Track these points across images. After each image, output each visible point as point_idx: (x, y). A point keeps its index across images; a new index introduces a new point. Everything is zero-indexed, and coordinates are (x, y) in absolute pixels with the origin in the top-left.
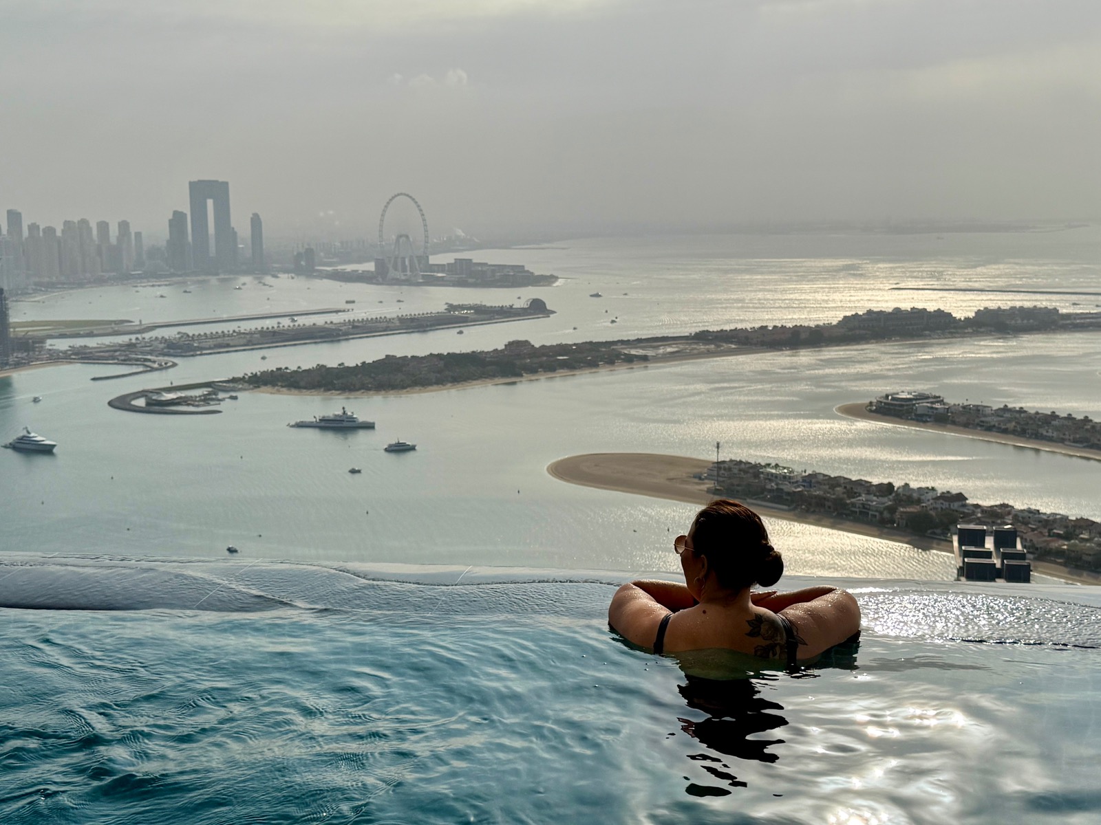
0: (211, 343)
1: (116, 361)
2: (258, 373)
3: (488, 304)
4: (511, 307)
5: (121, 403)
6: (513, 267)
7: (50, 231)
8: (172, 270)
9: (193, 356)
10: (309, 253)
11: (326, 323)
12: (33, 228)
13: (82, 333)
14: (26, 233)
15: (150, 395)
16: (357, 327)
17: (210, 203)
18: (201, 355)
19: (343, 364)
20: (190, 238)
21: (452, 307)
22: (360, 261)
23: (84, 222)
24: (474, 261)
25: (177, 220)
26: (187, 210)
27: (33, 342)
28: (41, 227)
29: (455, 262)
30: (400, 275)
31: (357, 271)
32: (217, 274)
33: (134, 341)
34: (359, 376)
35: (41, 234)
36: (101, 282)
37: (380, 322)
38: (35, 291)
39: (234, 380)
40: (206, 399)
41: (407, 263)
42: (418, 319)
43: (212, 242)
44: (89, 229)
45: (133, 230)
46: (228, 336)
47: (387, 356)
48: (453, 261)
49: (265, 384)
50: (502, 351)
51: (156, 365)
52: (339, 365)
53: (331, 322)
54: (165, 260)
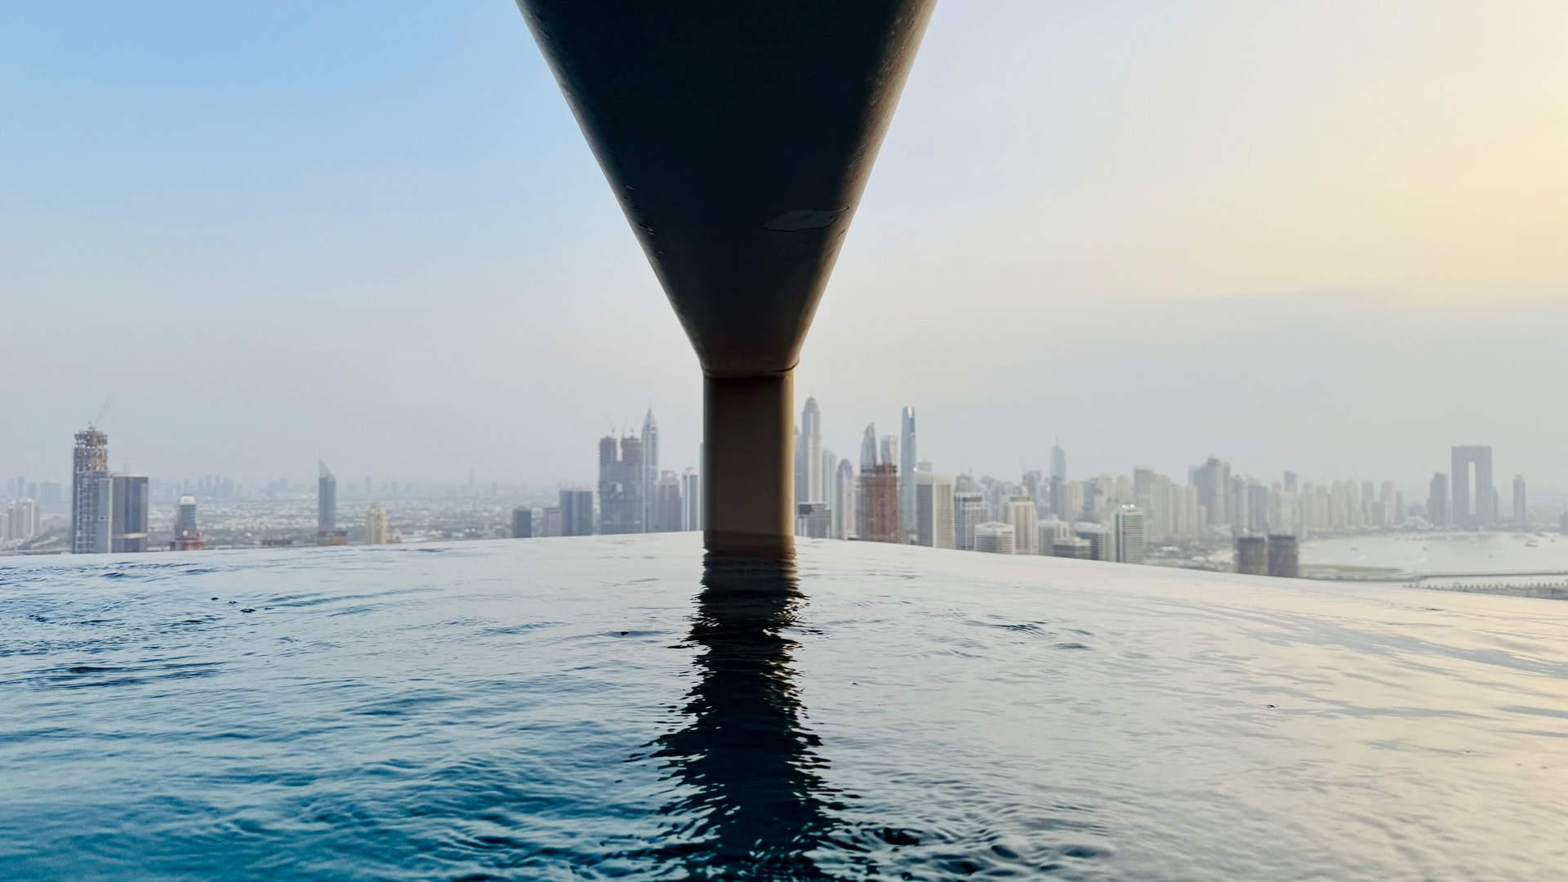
7: (1321, 489)
12: (1307, 486)
14: (1300, 490)
17: (1472, 466)
20: (1450, 497)
23: (1351, 482)
25: (1439, 481)
26: (1448, 472)
28: (1314, 486)
35: (1314, 491)
36: (1365, 533)
43: (1473, 502)
44: (1355, 487)
45: (1395, 488)
54: (1425, 517)
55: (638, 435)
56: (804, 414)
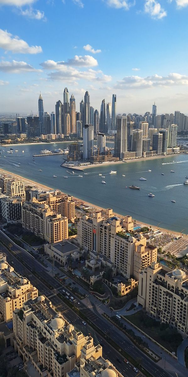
56: (85, 96)
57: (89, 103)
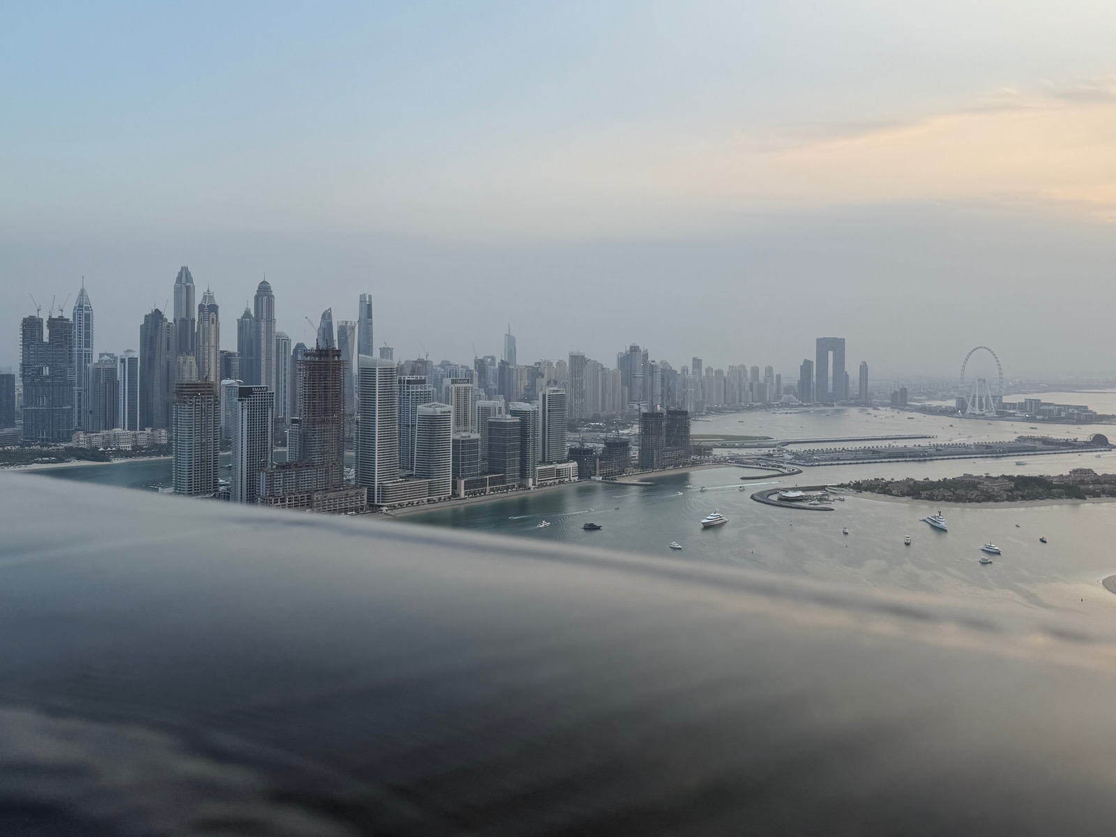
0: (826, 456)
1: (758, 466)
2: (861, 482)
3: (1055, 437)
4: (1075, 440)
5: (761, 498)
6: (1077, 407)
7: (719, 372)
8: (800, 402)
9: (812, 466)
10: (904, 391)
11: (915, 445)
12: (709, 370)
13: (736, 444)
14: (704, 373)
15: (781, 492)
16: (940, 450)
17: (831, 354)
18: (819, 465)
19: (928, 479)
20: (815, 379)
21: (1021, 439)
22: (943, 398)
23: (743, 366)
24: (1042, 401)
25: (807, 366)
26: (814, 359)
27: (704, 449)
28: (714, 370)
29: (1025, 402)
30: (977, 412)
31: (941, 406)
32: (833, 406)
33: (771, 452)
34: (941, 489)
35: (714, 375)
36: (751, 408)
37: (959, 447)
38: (708, 414)
39: (842, 486)
40: (821, 499)
41: (984, 401)
42: (991, 447)
43: (830, 383)
44: (746, 371)
45: (776, 372)
46: (839, 452)
47: (965, 474)
48: (1023, 401)
49: (866, 490)
50: (1067, 477)
51: (786, 471)
52: (925, 479)
53: (919, 445)
54: (796, 395)
55: (68, 315)
56: (257, 298)
57: (270, 321)
